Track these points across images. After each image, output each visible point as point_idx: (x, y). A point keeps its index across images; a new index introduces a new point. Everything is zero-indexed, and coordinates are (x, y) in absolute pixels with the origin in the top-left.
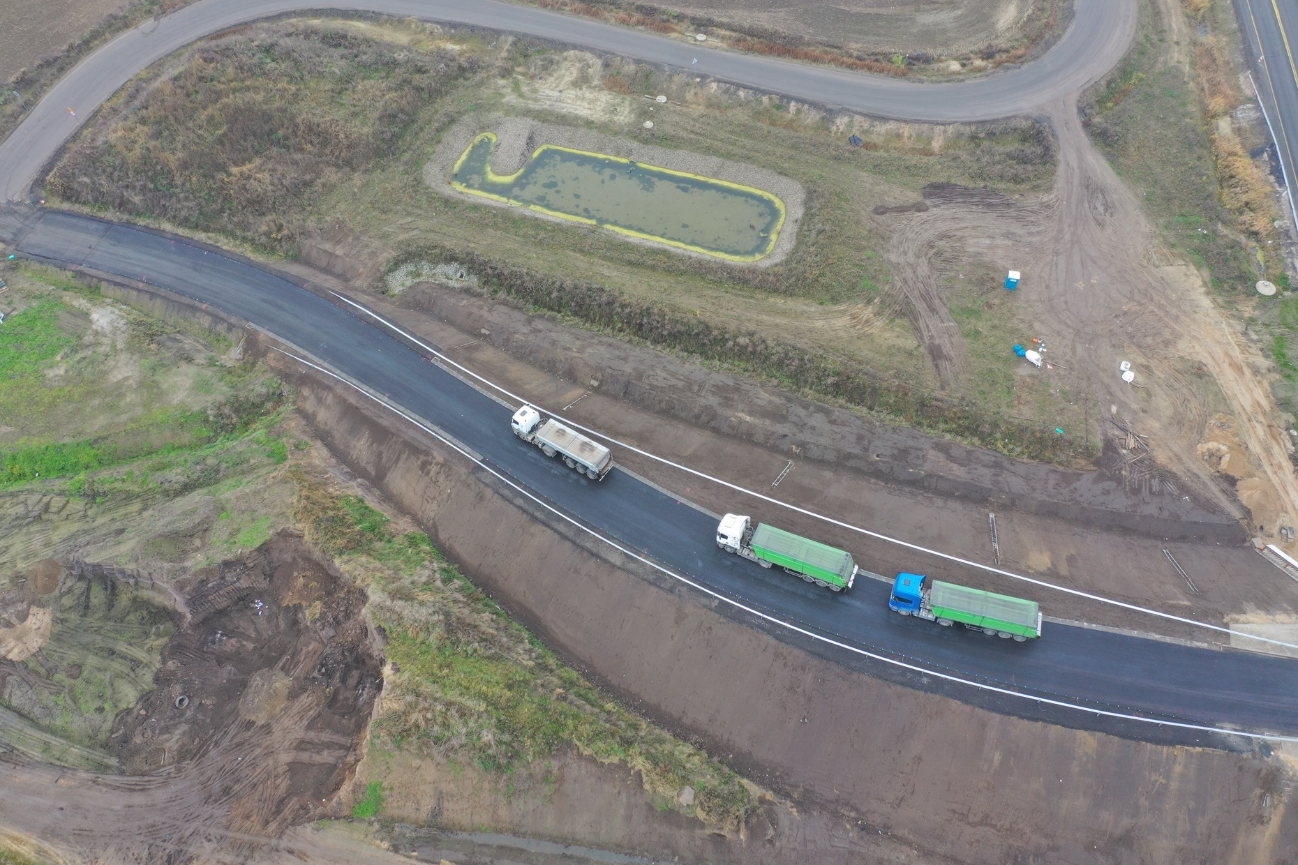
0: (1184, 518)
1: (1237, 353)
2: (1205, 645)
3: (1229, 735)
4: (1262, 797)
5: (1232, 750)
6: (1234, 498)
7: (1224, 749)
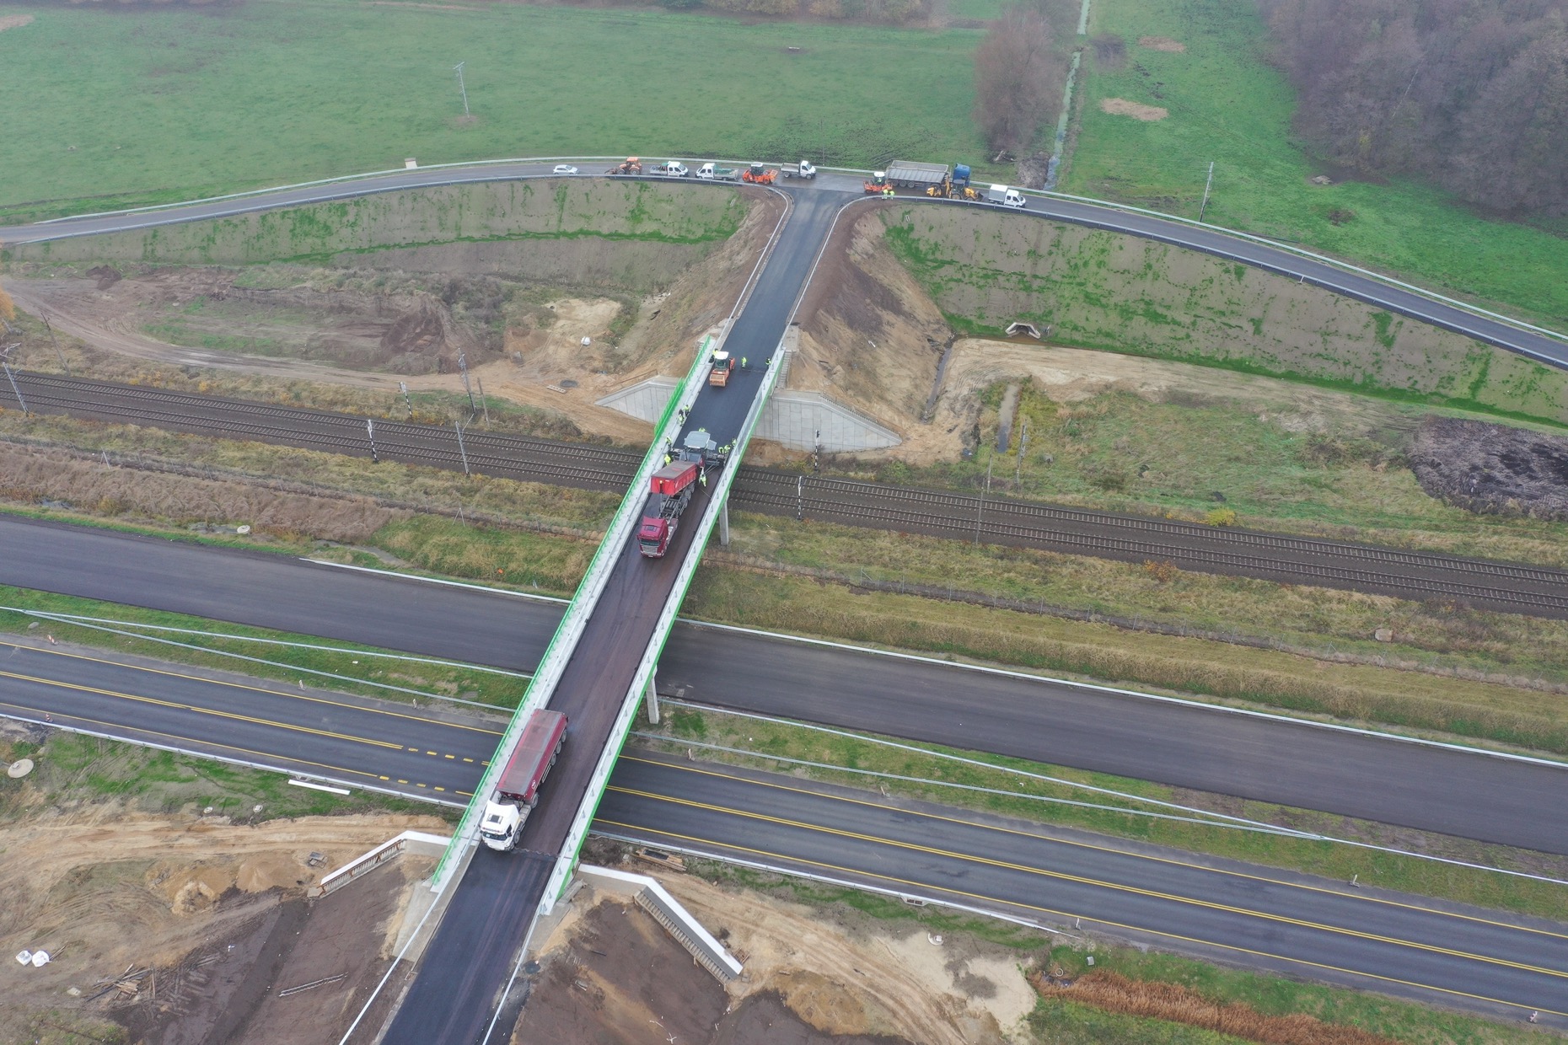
0: (253, 959)
1: (82, 829)
2: (406, 989)
3: (507, 999)
4: (577, 989)
5: (523, 1002)
6: (255, 898)
7: (520, 1009)
